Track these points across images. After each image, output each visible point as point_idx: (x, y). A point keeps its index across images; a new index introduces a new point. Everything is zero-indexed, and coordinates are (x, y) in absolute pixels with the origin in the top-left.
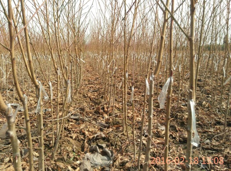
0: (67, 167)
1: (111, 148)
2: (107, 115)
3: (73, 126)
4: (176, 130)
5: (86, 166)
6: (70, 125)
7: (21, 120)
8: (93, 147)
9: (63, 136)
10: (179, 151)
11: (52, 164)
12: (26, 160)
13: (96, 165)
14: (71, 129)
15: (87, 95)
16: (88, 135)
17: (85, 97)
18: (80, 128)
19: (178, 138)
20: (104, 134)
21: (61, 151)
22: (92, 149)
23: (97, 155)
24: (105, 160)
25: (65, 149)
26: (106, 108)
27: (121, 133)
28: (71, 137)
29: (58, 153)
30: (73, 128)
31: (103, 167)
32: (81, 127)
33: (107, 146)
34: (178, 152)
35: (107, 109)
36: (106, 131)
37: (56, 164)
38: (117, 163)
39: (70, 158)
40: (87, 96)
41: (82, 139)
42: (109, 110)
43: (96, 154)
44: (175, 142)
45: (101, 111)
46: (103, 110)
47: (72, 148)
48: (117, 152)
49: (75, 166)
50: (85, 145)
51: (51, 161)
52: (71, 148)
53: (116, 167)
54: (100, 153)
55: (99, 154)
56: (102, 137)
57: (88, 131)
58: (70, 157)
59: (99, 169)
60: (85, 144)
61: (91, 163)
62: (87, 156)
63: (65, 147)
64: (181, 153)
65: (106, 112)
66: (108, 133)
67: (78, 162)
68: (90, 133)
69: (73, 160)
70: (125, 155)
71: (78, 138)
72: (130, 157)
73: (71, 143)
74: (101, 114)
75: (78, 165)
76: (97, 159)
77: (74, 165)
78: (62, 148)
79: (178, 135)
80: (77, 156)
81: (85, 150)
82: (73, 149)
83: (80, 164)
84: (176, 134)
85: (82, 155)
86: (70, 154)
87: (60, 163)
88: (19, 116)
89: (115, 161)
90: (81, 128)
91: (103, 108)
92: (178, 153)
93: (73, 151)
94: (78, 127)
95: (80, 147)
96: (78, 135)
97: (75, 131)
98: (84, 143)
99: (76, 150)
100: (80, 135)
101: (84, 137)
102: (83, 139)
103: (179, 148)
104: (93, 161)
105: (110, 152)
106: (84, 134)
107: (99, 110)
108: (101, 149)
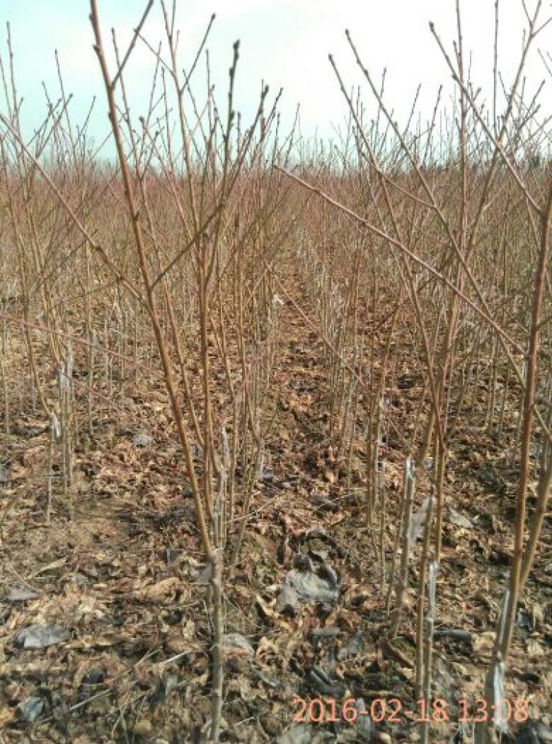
2: (335, 474)
3: (258, 501)
6: (253, 498)
7: (148, 473)
11: (228, 589)
14: (254, 509)
15: (288, 403)
18: (274, 505)
20: (324, 526)
21: (241, 561)
24: (325, 587)
26: (332, 454)
28: (258, 531)
29: (236, 564)
30: (259, 505)
31: (321, 602)
33: (331, 556)
34: (479, 585)
35: (336, 458)
38: (347, 598)
42: (339, 460)
43: (308, 574)
44: (478, 560)
47: (261, 555)
51: (226, 583)
53: (344, 606)
54: (314, 573)
55: (313, 575)
56: (320, 534)
59: (313, 606)
60: (286, 547)
62: (290, 577)
64: (485, 587)
65: (333, 467)
67: (273, 588)
69: (265, 581)
72: (374, 587)
75: (273, 594)
76: (309, 585)
77: (267, 593)
78: (243, 556)
79: (490, 542)
81: (286, 560)
82: (263, 558)
84: (487, 539)
88: (143, 460)
89: (342, 592)
90: (275, 508)
91: (326, 455)
92: (477, 587)
93: (263, 563)
94: (270, 502)
96: (272, 524)
97: (264, 513)
98: (282, 543)
100: (276, 526)
101: (284, 530)
102: (281, 534)
103: (483, 576)
104: (301, 587)
105: (334, 573)
106: (282, 523)
107: (317, 459)
108: (317, 563)
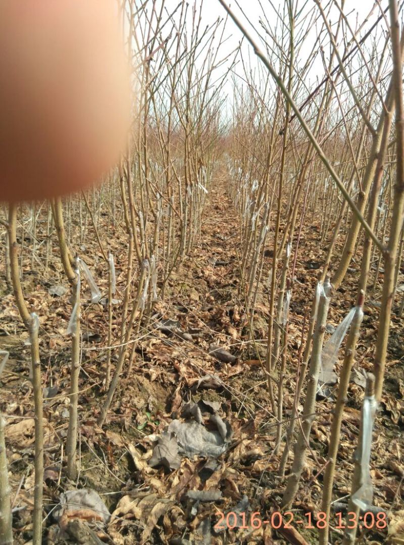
0: (127, 445)
1: (230, 413)
2: (238, 331)
3: (156, 349)
4: (399, 392)
5: (168, 449)
6: (150, 345)
7: (53, 317)
8: (191, 407)
9: (131, 370)
10: (390, 449)
11: (96, 434)
12: (48, 414)
13: (190, 450)
14: (151, 355)
15: (202, 272)
16: (186, 375)
17: (198, 278)
18: (171, 354)
19: (396, 416)
20: (220, 377)
21: (121, 405)
22: (188, 411)
23: (196, 429)
24: (212, 442)
25: (129, 402)
26: (237, 312)
27: (261, 383)
28: (148, 376)
29: (115, 408)
30: (156, 352)
31: (204, 458)
32: (175, 353)
33: (224, 408)
34: (389, 452)
35: (240, 317)
36: (228, 372)
37: (104, 435)
38: (236, 455)
39: (137, 424)
40: (201, 275)
41: (171, 384)
42: (243, 318)
43: (195, 425)
44: (386, 424)
45: (226, 319)
46: (231, 318)
47: (146, 400)
48: (241, 428)
49: (145, 446)
50: (174, 398)
51: (95, 427)
52: (143, 402)
53: (232, 465)
54: (202, 424)
55: (200, 426)
56: (215, 385)
57: (188, 365)
58: (137, 422)
59: (195, 462)
60: (175, 395)
61: (179, 444)
62: (174, 427)
63: (131, 397)
64: (396, 455)
65: (237, 324)
66: (231, 377)
67: (153, 437)
68: (191, 371)
69: (144, 430)
70: (258, 438)
71: (163, 378)
72: (268, 445)
73: (146, 391)
74: (224, 325)
75: (151, 444)
76: (194, 437)
77: (144, 442)
78: (124, 399)
79: (399, 406)
80: (152, 422)
81: (174, 409)
82: (148, 404)
83: (156, 443)
84: (395, 403)
85: (164, 423)
86: (138, 416)
87: (114, 434)
88: (53, 306)
89: (232, 448)
90: (173, 356)
91: (231, 313)
92: (387, 454)
93: (148, 410)
94: (169, 351)
95: (165, 400)
96: (164, 371)
97: (159, 360)
98: (173, 391)
99: (153, 408)
100: (169, 373)
101: (177, 379)
102: (174, 382)
103: (393, 441)
104: (185, 440)
105: (224, 426)
106: (176, 371)
107: (221, 316)
108: (208, 414)
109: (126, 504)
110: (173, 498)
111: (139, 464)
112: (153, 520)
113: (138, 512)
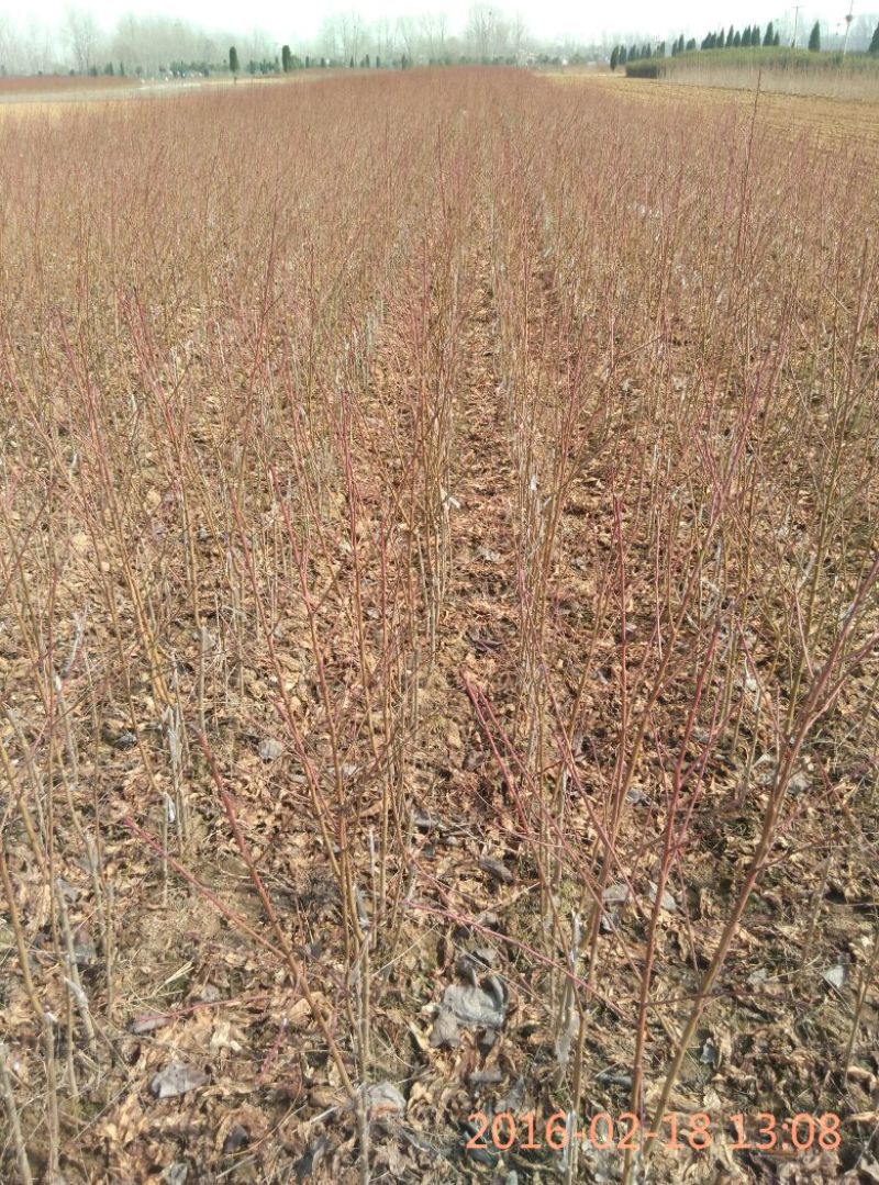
0: (407, 1023)
1: (507, 965)
4: (698, 908)
5: (446, 1024)
8: (465, 965)
11: (378, 1016)
13: (468, 1019)
15: (461, 676)
16: (455, 912)
17: (456, 688)
18: (435, 873)
19: (685, 951)
21: (393, 970)
22: (462, 969)
23: (472, 993)
24: (489, 1006)
25: (400, 965)
30: (419, 875)
31: (483, 1028)
32: (439, 872)
36: (503, 900)
37: (385, 1016)
38: (512, 1024)
39: (412, 991)
40: (459, 681)
41: (440, 925)
43: (471, 990)
44: (673, 961)
45: (498, 800)
46: (504, 797)
47: (417, 957)
48: (517, 987)
49: (425, 1019)
50: (445, 947)
51: (375, 1008)
52: (414, 960)
53: (509, 1035)
54: (478, 986)
55: (477, 990)
57: (457, 892)
58: (412, 988)
59: (474, 1033)
60: (447, 944)
61: (457, 1015)
62: (450, 993)
63: (401, 957)
65: (512, 808)
66: (506, 909)
67: (430, 1008)
68: (461, 901)
70: (535, 1001)
71: (431, 921)
73: (415, 945)
74: (496, 812)
75: (430, 1016)
77: (423, 1015)
78: (395, 963)
80: (427, 986)
81: (447, 963)
82: (420, 962)
83: (435, 1016)
85: (439, 985)
86: (412, 981)
87: (393, 1011)
89: (509, 1014)
90: (437, 878)
91: (504, 789)
93: (420, 970)
94: (432, 869)
95: (435, 950)
97: (423, 887)
99: (425, 966)
101: (445, 919)
105: (499, 989)
107: (492, 796)
109: (418, 1090)
110: (457, 1081)
111: (423, 1043)
112: (443, 1105)
113: (429, 1097)
